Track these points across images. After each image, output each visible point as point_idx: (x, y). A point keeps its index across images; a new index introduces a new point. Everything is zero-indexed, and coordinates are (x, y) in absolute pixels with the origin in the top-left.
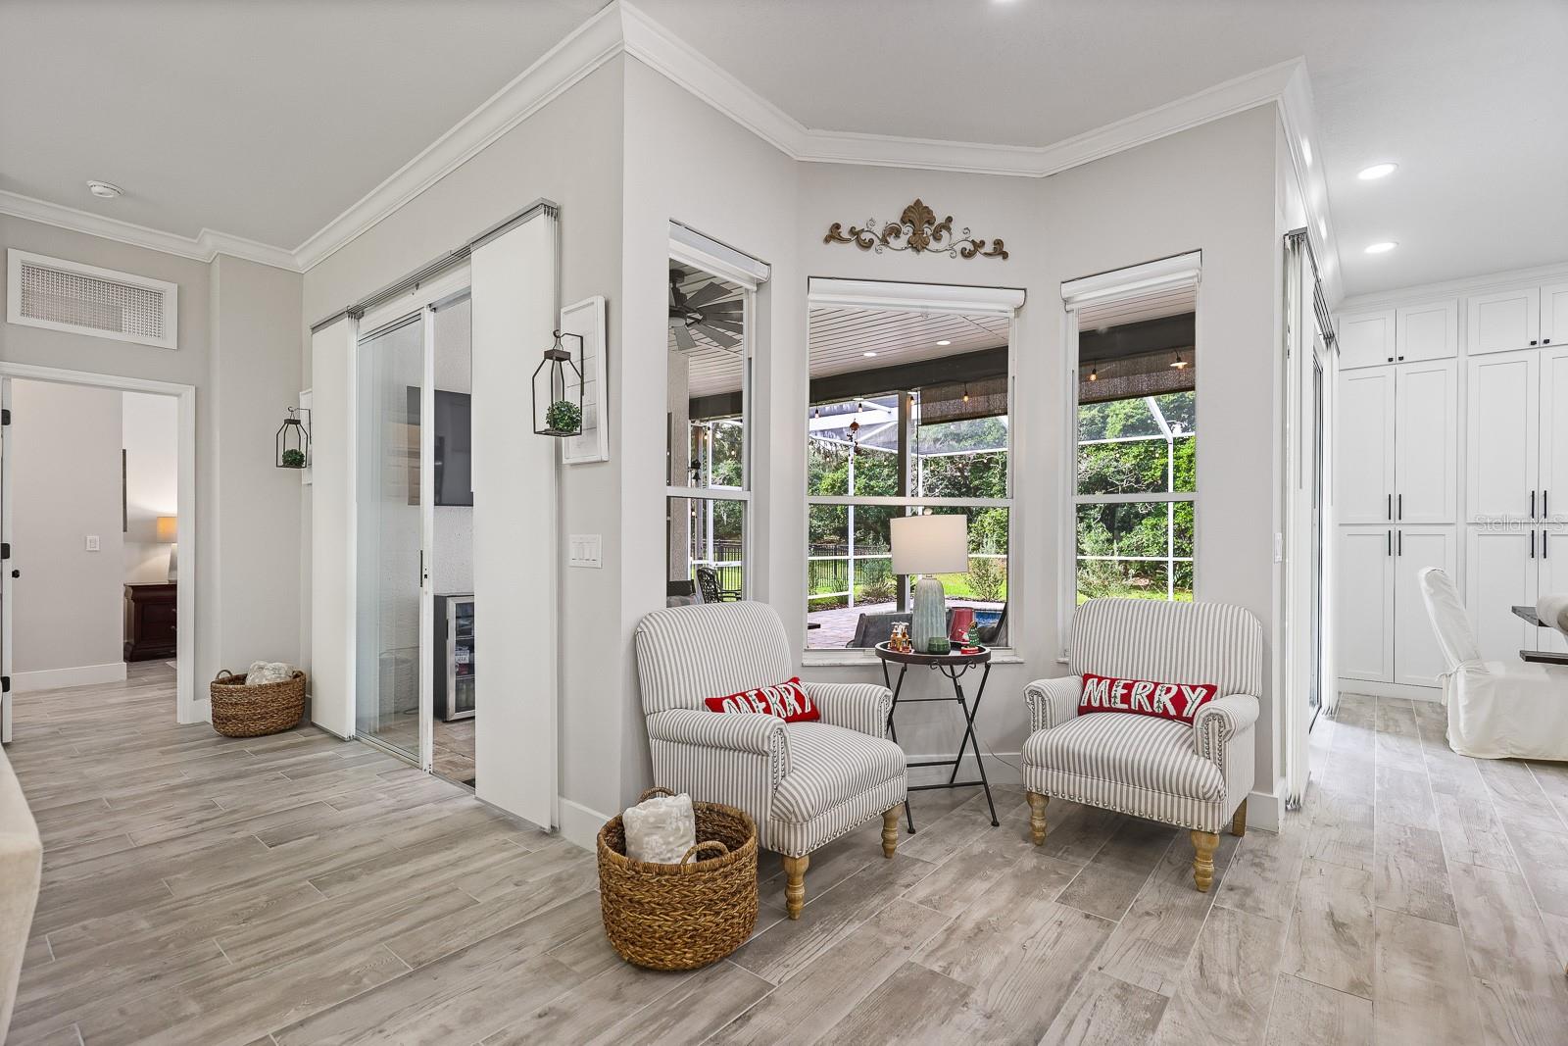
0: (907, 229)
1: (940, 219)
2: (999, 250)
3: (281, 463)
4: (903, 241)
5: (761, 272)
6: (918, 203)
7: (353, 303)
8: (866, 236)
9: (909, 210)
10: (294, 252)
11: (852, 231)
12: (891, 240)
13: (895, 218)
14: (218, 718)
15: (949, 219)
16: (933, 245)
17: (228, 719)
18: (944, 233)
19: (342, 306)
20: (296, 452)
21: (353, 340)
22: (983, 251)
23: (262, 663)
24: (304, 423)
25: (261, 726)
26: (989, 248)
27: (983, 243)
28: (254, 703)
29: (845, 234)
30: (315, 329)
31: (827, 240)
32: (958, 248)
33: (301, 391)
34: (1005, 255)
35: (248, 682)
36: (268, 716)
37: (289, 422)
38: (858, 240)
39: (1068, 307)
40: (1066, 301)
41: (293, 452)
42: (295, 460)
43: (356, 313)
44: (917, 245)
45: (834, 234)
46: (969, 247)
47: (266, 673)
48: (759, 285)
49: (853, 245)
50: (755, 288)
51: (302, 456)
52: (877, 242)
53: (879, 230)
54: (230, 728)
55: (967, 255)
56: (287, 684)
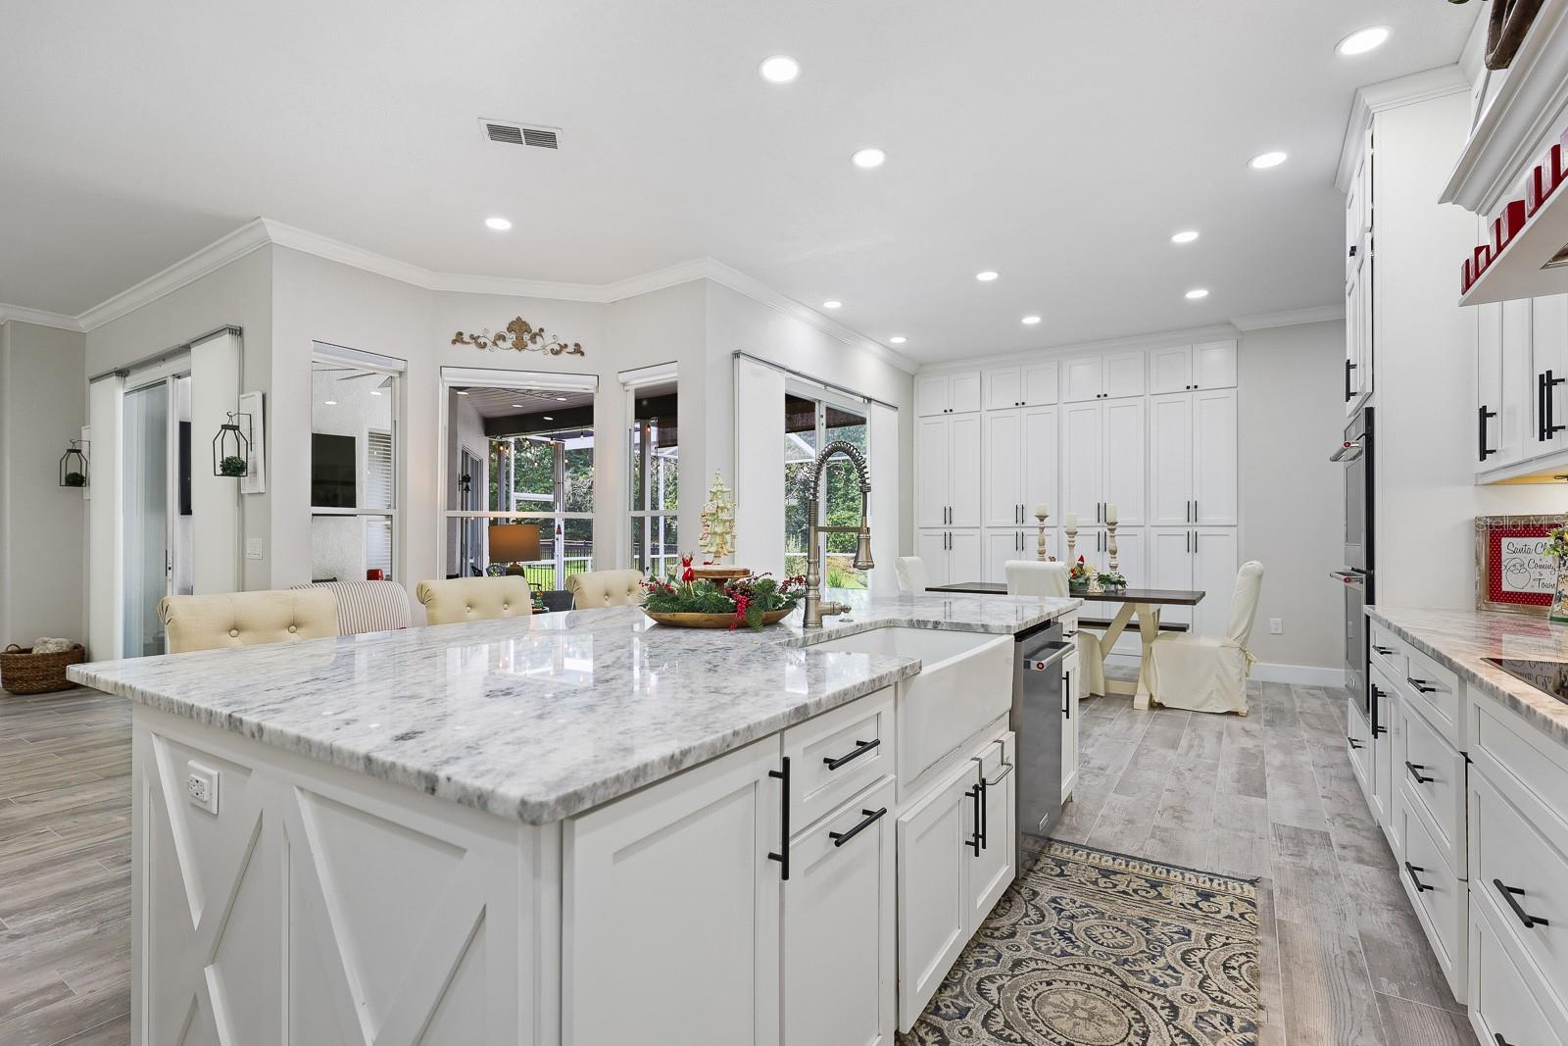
0: (513, 336)
1: (535, 330)
2: (578, 350)
3: (63, 483)
4: (509, 344)
5: (400, 366)
6: (519, 319)
7: (119, 366)
8: (482, 340)
9: (512, 323)
10: (76, 318)
11: (472, 337)
12: (499, 343)
13: (503, 328)
14: (7, 679)
15: (541, 330)
16: (531, 346)
17: (15, 680)
18: (538, 338)
19: (111, 368)
20: (76, 474)
21: (120, 393)
22: (567, 350)
23: (46, 639)
24: (85, 452)
25: (44, 684)
26: (571, 348)
27: (566, 346)
28: (37, 667)
29: (466, 338)
30: (93, 380)
31: (454, 342)
32: (548, 348)
33: (84, 425)
34: (582, 354)
35: (34, 652)
36: (49, 678)
37: (70, 451)
38: (476, 342)
39: (627, 388)
40: (624, 384)
41: (75, 475)
42: (77, 480)
43: (122, 373)
44: (520, 345)
45: (459, 338)
46: (557, 348)
47: (50, 646)
48: (401, 373)
49: (473, 346)
50: (397, 375)
51: (82, 477)
52: (489, 344)
53: (491, 336)
54: (17, 686)
55: (556, 353)
56: (66, 653)
